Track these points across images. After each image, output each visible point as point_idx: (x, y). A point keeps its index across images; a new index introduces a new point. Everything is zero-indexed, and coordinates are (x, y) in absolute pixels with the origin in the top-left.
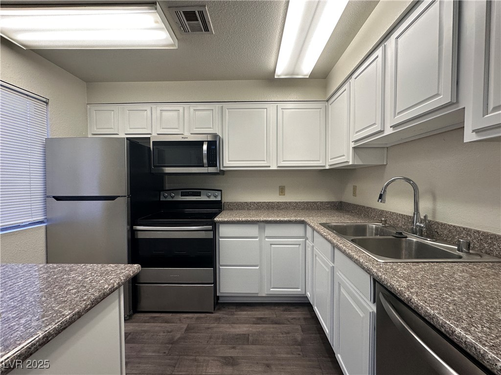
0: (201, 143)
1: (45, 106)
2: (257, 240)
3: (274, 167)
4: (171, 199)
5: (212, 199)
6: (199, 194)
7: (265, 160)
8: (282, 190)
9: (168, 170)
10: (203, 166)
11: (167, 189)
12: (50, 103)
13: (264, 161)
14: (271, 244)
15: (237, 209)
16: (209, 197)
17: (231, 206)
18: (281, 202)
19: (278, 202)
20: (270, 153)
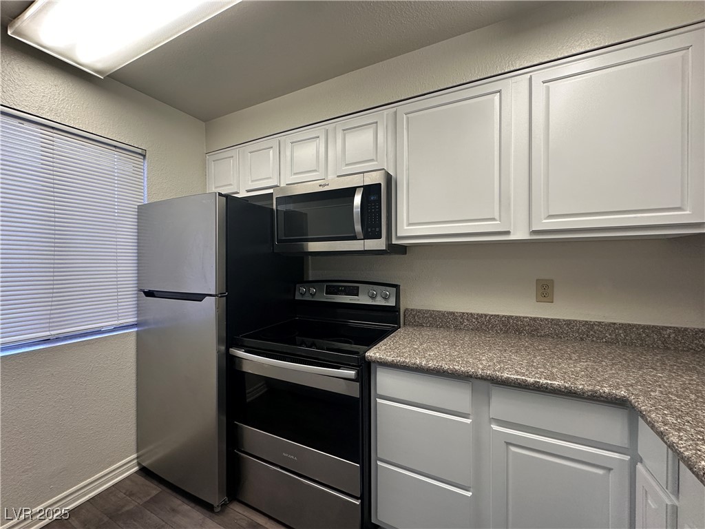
0: (351, 192)
1: (142, 160)
2: (468, 421)
3: (520, 234)
4: (310, 299)
5: (380, 302)
6: (355, 292)
7: (497, 217)
8: (545, 291)
9: (314, 247)
10: (354, 238)
11: (310, 279)
12: (147, 155)
13: (493, 219)
14: (508, 444)
15: (431, 326)
16: (373, 297)
17: (419, 318)
18: (542, 320)
19: (534, 319)
20: (509, 198)
